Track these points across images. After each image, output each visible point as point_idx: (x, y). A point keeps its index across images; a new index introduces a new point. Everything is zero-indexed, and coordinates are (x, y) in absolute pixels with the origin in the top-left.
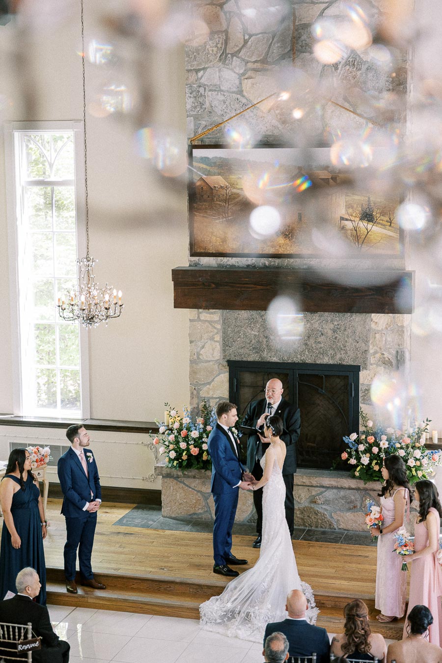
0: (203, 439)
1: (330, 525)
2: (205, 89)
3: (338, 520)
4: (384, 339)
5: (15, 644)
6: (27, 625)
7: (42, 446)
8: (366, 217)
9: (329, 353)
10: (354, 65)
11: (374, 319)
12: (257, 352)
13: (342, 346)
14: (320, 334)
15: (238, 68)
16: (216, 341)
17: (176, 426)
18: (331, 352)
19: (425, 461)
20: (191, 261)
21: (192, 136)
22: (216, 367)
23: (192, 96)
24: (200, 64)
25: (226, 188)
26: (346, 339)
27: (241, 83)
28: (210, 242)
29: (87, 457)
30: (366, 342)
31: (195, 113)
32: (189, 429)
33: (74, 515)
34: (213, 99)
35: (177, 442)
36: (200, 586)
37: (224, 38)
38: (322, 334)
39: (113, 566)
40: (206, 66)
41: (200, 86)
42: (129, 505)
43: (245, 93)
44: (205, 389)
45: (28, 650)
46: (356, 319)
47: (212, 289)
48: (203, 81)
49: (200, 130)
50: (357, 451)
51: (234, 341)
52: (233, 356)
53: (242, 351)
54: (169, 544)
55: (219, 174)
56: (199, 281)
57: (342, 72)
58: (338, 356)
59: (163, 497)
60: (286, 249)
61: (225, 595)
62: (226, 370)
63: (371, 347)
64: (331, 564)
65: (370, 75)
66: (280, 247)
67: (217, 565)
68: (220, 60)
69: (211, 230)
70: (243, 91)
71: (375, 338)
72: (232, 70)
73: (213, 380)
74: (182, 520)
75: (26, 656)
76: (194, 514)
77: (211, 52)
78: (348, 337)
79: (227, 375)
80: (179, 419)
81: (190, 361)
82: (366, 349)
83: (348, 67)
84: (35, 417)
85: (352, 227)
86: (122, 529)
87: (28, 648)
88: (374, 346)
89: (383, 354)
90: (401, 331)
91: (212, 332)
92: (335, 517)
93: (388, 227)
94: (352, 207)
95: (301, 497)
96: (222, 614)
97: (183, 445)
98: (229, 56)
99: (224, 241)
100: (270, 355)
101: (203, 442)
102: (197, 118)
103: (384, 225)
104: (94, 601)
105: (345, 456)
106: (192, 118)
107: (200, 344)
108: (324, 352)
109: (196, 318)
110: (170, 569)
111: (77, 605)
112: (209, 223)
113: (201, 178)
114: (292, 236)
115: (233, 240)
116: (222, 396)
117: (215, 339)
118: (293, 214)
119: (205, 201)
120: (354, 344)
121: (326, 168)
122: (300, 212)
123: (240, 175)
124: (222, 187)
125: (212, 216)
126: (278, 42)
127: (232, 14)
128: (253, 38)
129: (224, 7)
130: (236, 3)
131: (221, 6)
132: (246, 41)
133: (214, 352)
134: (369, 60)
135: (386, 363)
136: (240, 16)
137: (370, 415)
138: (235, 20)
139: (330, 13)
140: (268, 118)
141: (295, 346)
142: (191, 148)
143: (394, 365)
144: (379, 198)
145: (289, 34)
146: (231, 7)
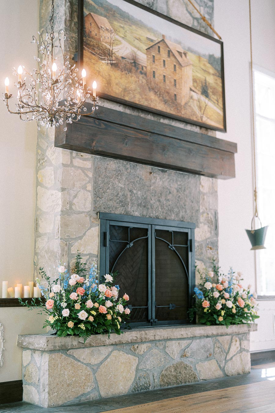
1: (194, 378)
3: (200, 371)
4: (208, 200)
8: (204, 93)
9: (176, 210)
11: (202, 184)
12: (123, 206)
13: (183, 205)
14: (169, 192)
16: (89, 191)
25: (110, 32)
26: (186, 198)
30: (198, 202)
38: (170, 193)
44: (76, 244)
47: (102, 129)
51: (104, 192)
52: (102, 208)
53: (111, 203)
55: (105, 16)
60: (156, 105)
62: (96, 222)
63: (201, 207)
66: (151, 101)
69: (98, 69)
71: (204, 199)
73: (84, 234)
76: (83, 395)
78: (187, 197)
79: (98, 228)
81: (62, 211)
82: (198, 208)
85: (196, 98)
88: (202, 206)
89: (208, 214)
90: (216, 195)
91: (84, 180)
93: (216, 104)
94: (196, 82)
100: (133, 209)
103: (214, 103)
107: (73, 193)
108: (171, 209)
109: (69, 163)
112: (97, 61)
113: (90, 14)
114: (160, 95)
115: (117, 84)
116: (92, 252)
117: (88, 189)
118: (160, 75)
119: (93, 38)
120: (191, 203)
121: (180, 43)
122: (165, 75)
123: (122, 24)
124: (107, 30)
125: (99, 54)
133: (86, 203)
135: (209, 222)
137: (200, 268)
141: (151, 202)
143: (213, 224)
144: (211, 80)
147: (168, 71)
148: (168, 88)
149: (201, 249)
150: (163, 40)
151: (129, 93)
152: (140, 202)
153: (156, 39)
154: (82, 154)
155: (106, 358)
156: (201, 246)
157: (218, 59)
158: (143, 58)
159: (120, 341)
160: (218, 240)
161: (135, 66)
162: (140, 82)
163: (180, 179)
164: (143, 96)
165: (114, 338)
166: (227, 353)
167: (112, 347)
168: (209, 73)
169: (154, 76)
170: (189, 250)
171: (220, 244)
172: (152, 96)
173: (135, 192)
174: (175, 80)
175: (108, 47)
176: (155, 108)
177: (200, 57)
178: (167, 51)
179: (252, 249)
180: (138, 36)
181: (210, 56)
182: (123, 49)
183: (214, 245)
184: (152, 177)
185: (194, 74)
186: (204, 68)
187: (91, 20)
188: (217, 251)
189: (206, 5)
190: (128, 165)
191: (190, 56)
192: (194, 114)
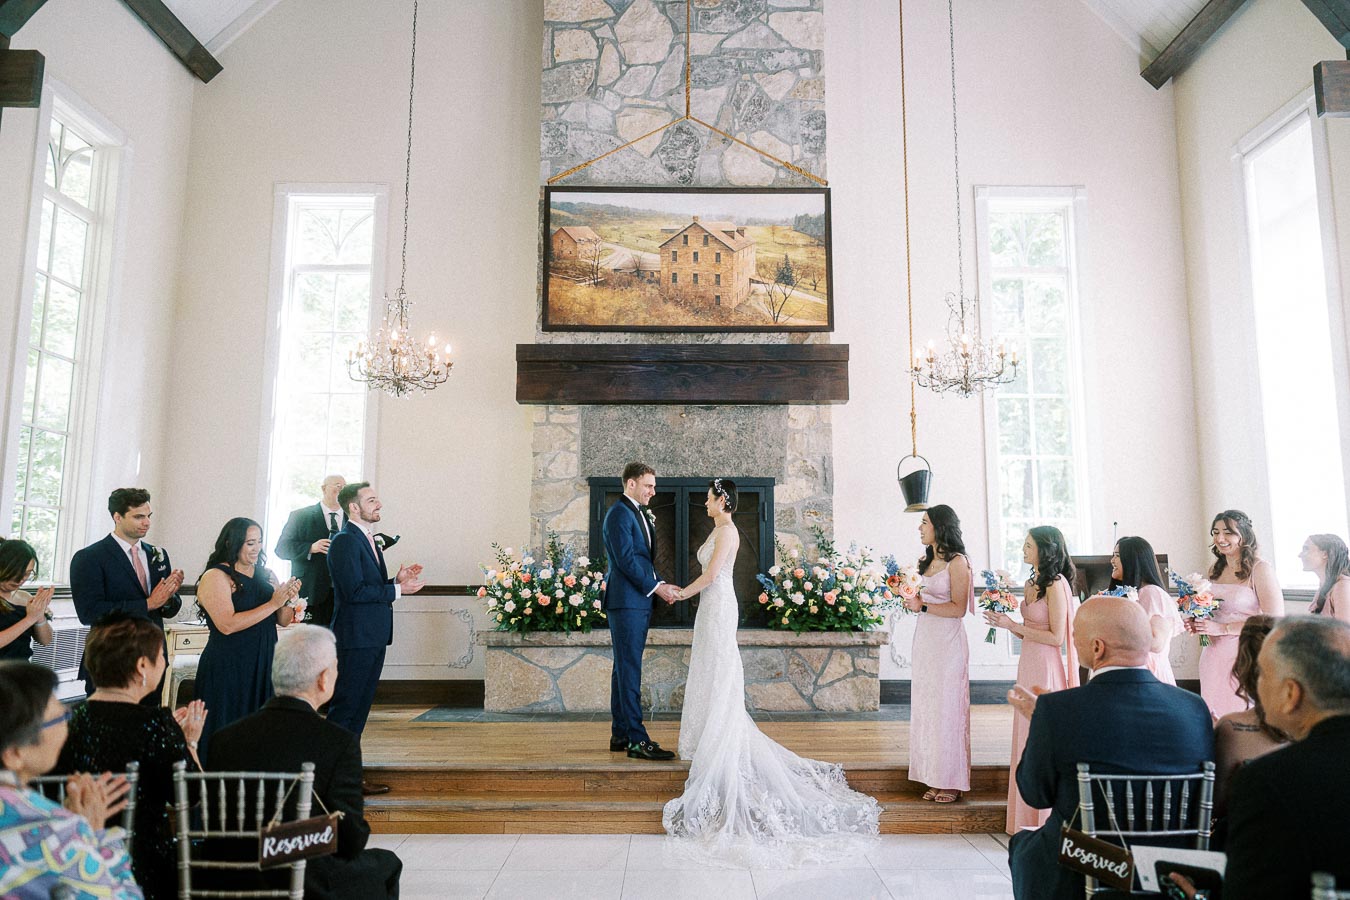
0: (556, 585)
2: (567, 127)
3: (755, 696)
4: (806, 440)
6: (299, 770)
8: (783, 279)
9: (732, 463)
10: (760, 104)
11: (792, 415)
13: (749, 453)
14: (719, 437)
15: (611, 104)
16: (574, 452)
18: (735, 460)
21: (550, 176)
22: (571, 487)
23: (549, 134)
24: (558, 99)
25: (595, 242)
26: (755, 443)
27: (615, 122)
28: (571, 312)
30: (782, 446)
31: (552, 156)
32: (534, 572)
34: (577, 140)
35: (515, 591)
36: (605, 775)
37: (595, 67)
38: (722, 437)
40: (571, 100)
41: (560, 124)
43: (620, 133)
44: (554, 519)
46: (768, 414)
47: (574, 373)
48: (564, 117)
50: (779, 591)
51: (598, 451)
52: (596, 472)
53: (608, 464)
55: (586, 224)
56: (555, 361)
57: (745, 113)
58: (744, 466)
59: (487, 680)
60: (677, 319)
62: (585, 491)
63: (788, 453)
65: (781, 116)
68: (588, 93)
69: (573, 296)
70: (615, 130)
71: (794, 439)
72: (604, 106)
73: (566, 507)
77: (576, 83)
78: (757, 440)
79: (587, 498)
81: (533, 481)
82: (782, 455)
83: (752, 107)
85: (765, 292)
86: (428, 725)
87: (296, 850)
88: (792, 451)
89: (805, 461)
90: (826, 430)
91: (566, 439)
93: (812, 292)
94: (765, 267)
97: (526, 593)
98: (601, 89)
99: (591, 309)
101: (556, 589)
102: (553, 161)
103: (807, 290)
104: (402, 818)
105: (763, 598)
106: (548, 162)
107: (548, 457)
108: (724, 461)
109: (544, 421)
112: (571, 286)
113: (561, 229)
114: (685, 303)
115: (604, 308)
116: (577, 528)
117: (571, 449)
118: (686, 275)
119: (564, 258)
120: (766, 449)
121: (730, 218)
122: (695, 272)
123: (615, 225)
124: (589, 241)
125: (574, 277)
126: (664, 75)
127: (605, 40)
128: (631, 69)
129: (596, 31)
130: (612, 29)
131: (592, 31)
132: (623, 73)
133: (568, 467)
134: (779, 99)
135: (809, 473)
136: (615, 43)
137: (790, 545)
138: (609, 48)
139: (728, 45)
140: (650, 164)
141: (684, 455)
142: (548, 190)
143: (820, 476)
144: (799, 256)
145: (678, 67)
146: (604, 32)
147: (705, 266)
148: (702, 290)
149: (791, 516)
150: (695, 225)
152: (662, 456)
153: (679, 227)
154: (562, 406)
155: (574, 663)
156: (791, 512)
157: (819, 218)
158: (653, 260)
159: (589, 642)
160: (831, 501)
161: (638, 276)
162: (648, 295)
164: (653, 313)
165: (576, 637)
166: (818, 676)
167: (585, 650)
168: (796, 246)
169: (675, 280)
170: (761, 519)
171: (836, 507)
172: (670, 308)
173: (652, 444)
174: (718, 276)
175: (590, 262)
176: (675, 324)
177: (774, 227)
178: (703, 237)
179: (905, 511)
180: (644, 234)
181: (799, 219)
182: (616, 258)
183: (823, 508)
184: (686, 420)
185: (759, 256)
186: (784, 241)
187: (562, 236)
188: (829, 517)
189: (807, 138)
190: (640, 409)
191: (751, 232)
192: (757, 317)
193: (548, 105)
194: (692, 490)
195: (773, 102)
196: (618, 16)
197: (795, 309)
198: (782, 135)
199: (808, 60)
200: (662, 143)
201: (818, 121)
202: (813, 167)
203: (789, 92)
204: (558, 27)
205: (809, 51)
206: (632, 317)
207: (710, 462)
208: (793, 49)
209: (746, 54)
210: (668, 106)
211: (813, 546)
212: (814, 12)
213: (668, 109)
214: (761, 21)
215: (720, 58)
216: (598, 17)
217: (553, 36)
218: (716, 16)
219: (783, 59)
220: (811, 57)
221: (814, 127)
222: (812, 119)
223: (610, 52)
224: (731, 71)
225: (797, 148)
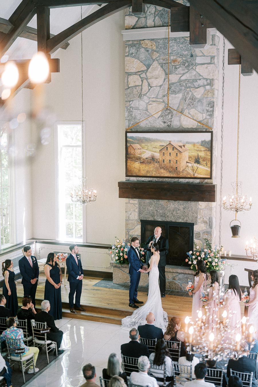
1: (181, 289)
2: (133, 109)
3: (184, 287)
4: (204, 212)
5: (40, 330)
6: (44, 323)
7: (65, 253)
8: (197, 162)
9: (182, 217)
10: (193, 99)
11: (200, 204)
12: (152, 217)
13: (187, 215)
15: (146, 100)
16: (136, 212)
17: (119, 246)
18: (183, 217)
19: (220, 263)
20: (126, 179)
21: (127, 128)
22: (136, 222)
23: (127, 111)
24: (130, 99)
27: (147, 107)
28: (134, 171)
29: (77, 258)
30: (197, 213)
31: (129, 118)
32: (124, 248)
33: (73, 281)
34: (135, 113)
35: (119, 253)
36: (123, 312)
37: (141, 88)
38: (179, 210)
39: (90, 302)
40: (133, 99)
41: (131, 108)
42: (101, 278)
43: (149, 111)
44: (131, 231)
45: (45, 333)
46: (193, 204)
47: (135, 190)
48: (132, 105)
49: (130, 125)
50: (192, 258)
51: (143, 212)
52: (143, 218)
53: (146, 216)
54: (113, 295)
55: (137, 143)
56: (129, 187)
57: (188, 102)
58: (185, 219)
59: (113, 275)
61: (133, 316)
62: (140, 224)
63: (199, 215)
64: (178, 305)
65: (199, 103)
66: (162, 173)
67: (130, 303)
68: (139, 97)
69: (134, 166)
70: (148, 110)
71: (200, 212)
72: (144, 101)
73: (134, 228)
74: (121, 285)
75: (44, 335)
76: (126, 283)
77: (135, 94)
78: (189, 211)
79: (140, 226)
80: (121, 243)
81: (126, 220)
82: (197, 216)
83: (190, 100)
84: (65, 242)
85: (191, 166)
86: (95, 288)
87: (45, 332)
89: (203, 219)
90: (211, 209)
91: (134, 208)
92: (183, 285)
93: (206, 166)
94: (191, 158)
95: (169, 277)
96: (131, 323)
97: (121, 254)
98: (143, 95)
99: (139, 170)
102: (129, 120)
103: (204, 165)
104: (80, 316)
105: (187, 260)
106: (127, 120)
107: (129, 213)
108: (179, 217)
109: (128, 202)
110: (112, 304)
111: (73, 318)
112: (134, 163)
113: (130, 145)
114: (167, 169)
115: (143, 170)
116: (138, 234)
118: (167, 160)
119: (132, 154)
120: (192, 214)
121: (181, 141)
122: (170, 159)
123: (146, 143)
124: (139, 149)
125: (134, 160)
126: (162, 90)
127: (144, 78)
128: (152, 88)
129: (141, 75)
130: (146, 74)
131: (140, 75)
132: (149, 90)
133: (135, 216)
134: (199, 98)
135: (205, 222)
136: (147, 79)
137: (198, 244)
138: (145, 81)
139: (183, 78)
140: (158, 121)
141: (168, 215)
142: (127, 132)
143: (208, 223)
144: (202, 154)
145: (166, 87)
146: (143, 75)
147: (173, 157)
148: (172, 165)
150: (170, 144)
151: (150, 172)
152: (161, 215)
153: (165, 144)
154: (133, 199)
156: (199, 234)
157: (209, 141)
158: (157, 155)
160: (211, 231)
161: (153, 160)
162: (156, 166)
163: (185, 203)
164: (157, 172)
168: (201, 151)
169: (164, 162)
171: (213, 233)
172: (162, 171)
173: (159, 211)
174: (177, 161)
175: (139, 156)
176: (164, 176)
177: (194, 144)
178: (172, 148)
179: (232, 237)
180: (155, 146)
181: (202, 142)
182: (146, 155)
183: (209, 233)
184: (168, 204)
185: (190, 154)
186: (197, 149)
187: (131, 147)
188: (211, 236)
189: (208, 111)
190: (155, 200)
191: (188, 146)
192: (188, 174)
193: (127, 101)
194: (170, 225)
195: (197, 98)
196: (148, 69)
197: (200, 172)
198: (200, 110)
199: (209, 82)
200: (161, 114)
201: (212, 105)
202: (210, 121)
203: (202, 95)
204: (129, 74)
205: (210, 79)
206: (151, 173)
207: (175, 217)
208: (204, 79)
209: (188, 82)
210: (163, 101)
211: (205, 244)
212: (212, 65)
213: (163, 102)
214: (194, 69)
215: (180, 83)
216: (141, 70)
217: (128, 77)
218: (179, 68)
219: (200, 82)
220: (210, 81)
221: (210, 107)
222: (210, 104)
223: (145, 83)
224: (183, 88)
225: (204, 115)
